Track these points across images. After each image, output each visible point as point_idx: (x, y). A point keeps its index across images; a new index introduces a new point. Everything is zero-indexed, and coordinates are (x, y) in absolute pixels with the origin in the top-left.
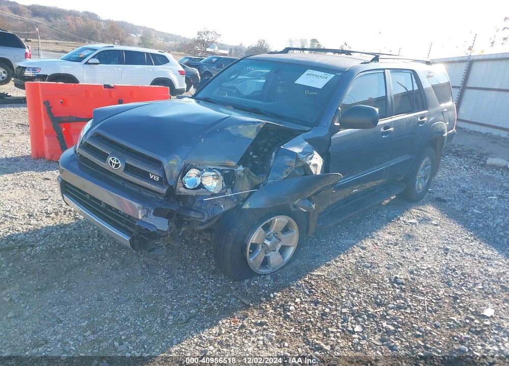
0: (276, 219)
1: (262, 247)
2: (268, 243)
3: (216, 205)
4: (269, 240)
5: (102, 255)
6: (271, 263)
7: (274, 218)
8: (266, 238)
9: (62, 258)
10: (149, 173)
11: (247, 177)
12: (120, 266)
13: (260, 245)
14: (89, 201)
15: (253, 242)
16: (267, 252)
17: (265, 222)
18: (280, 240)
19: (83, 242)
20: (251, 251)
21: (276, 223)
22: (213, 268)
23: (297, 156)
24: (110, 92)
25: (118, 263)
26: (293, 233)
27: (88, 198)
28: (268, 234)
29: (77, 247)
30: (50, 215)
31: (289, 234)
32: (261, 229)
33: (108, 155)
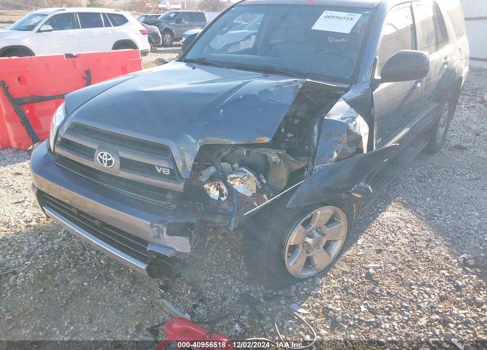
0: (319, 212)
1: (303, 246)
2: (309, 240)
3: (248, 203)
4: (310, 237)
5: (106, 274)
6: (316, 263)
7: (315, 211)
8: (308, 236)
9: (57, 285)
10: (154, 166)
11: (284, 162)
12: (131, 288)
13: (301, 246)
14: (78, 216)
15: (292, 244)
16: (309, 251)
17: (305, 218)
18: (324, 234)
19: (79, 259)
20: (290, 255)
21: (318, 217)
22: (246, 273)
23: (348, 128)
24: (74, 62)
25: (128, 283)
26: (339, 225)
27: (76, 212)
28: (308, 230)
29: (72, 266)
30: (31, 224)
31: (335, 227)
32: (301, 226)
33: (95, 150)
